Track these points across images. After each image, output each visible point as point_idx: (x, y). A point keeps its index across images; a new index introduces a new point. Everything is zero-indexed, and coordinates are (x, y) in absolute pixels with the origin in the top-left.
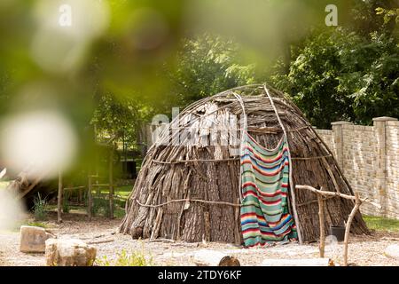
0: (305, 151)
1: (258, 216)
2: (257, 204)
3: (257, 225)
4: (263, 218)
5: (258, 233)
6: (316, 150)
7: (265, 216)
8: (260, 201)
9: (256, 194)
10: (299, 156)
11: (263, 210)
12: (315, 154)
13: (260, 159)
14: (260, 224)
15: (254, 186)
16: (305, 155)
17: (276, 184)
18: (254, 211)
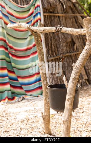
0: (59, 7)
1: (9, 71)
2: (8, 59)
3: (7, 80)
4: (13, 72)
5: (8, 87)
6: (71, 9)
7: (15, 70)
8: (10, 56)
9: (6, 49)
10: (53, 12)
11: (13, 64)
12: (70, 11)
13: (12, 15)
14: (11, 79)
15: (5, 41)
16: (60, 11)
17: (28, 39)
18: (5, 66)
